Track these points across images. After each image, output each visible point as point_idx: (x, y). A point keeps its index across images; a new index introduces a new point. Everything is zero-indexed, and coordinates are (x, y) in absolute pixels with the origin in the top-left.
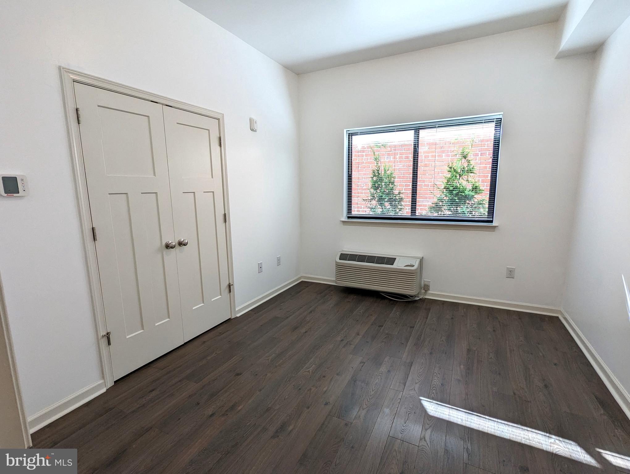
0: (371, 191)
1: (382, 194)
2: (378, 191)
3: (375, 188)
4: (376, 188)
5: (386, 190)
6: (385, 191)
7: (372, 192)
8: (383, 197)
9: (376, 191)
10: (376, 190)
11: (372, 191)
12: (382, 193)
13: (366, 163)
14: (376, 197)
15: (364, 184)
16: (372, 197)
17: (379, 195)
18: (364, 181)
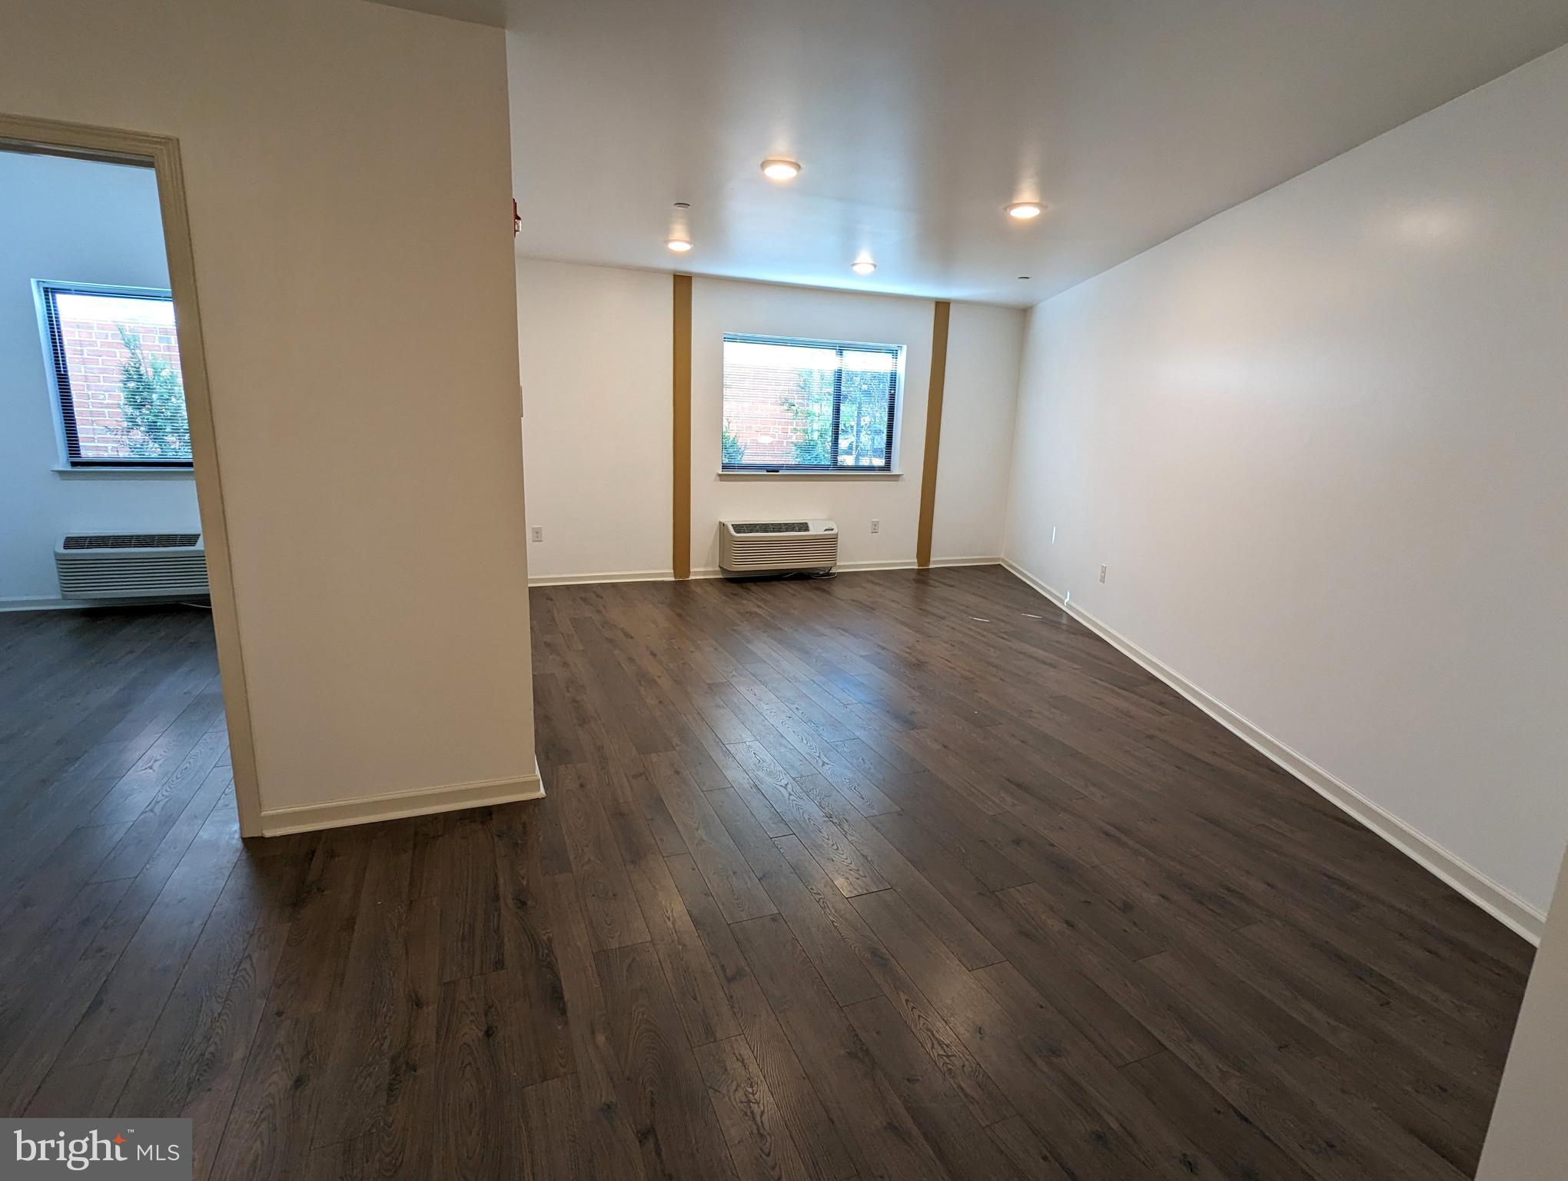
0: (127, 411)
1: (153, 418)
2: (144, 411)
3: (134, 405)
4: (139, 406)
5: (164, 410)
6: (163, 413)
7: (129, 414)
8: (158, 424)
9: (140, 412)
10: (140, 409)
11: (130, 410)
12: (154, 416)
13: (103, 344)
14: (140, 423)
15: (107, 394)
16: (130, 424)
17: (148, 419)
18: (102, 386)
